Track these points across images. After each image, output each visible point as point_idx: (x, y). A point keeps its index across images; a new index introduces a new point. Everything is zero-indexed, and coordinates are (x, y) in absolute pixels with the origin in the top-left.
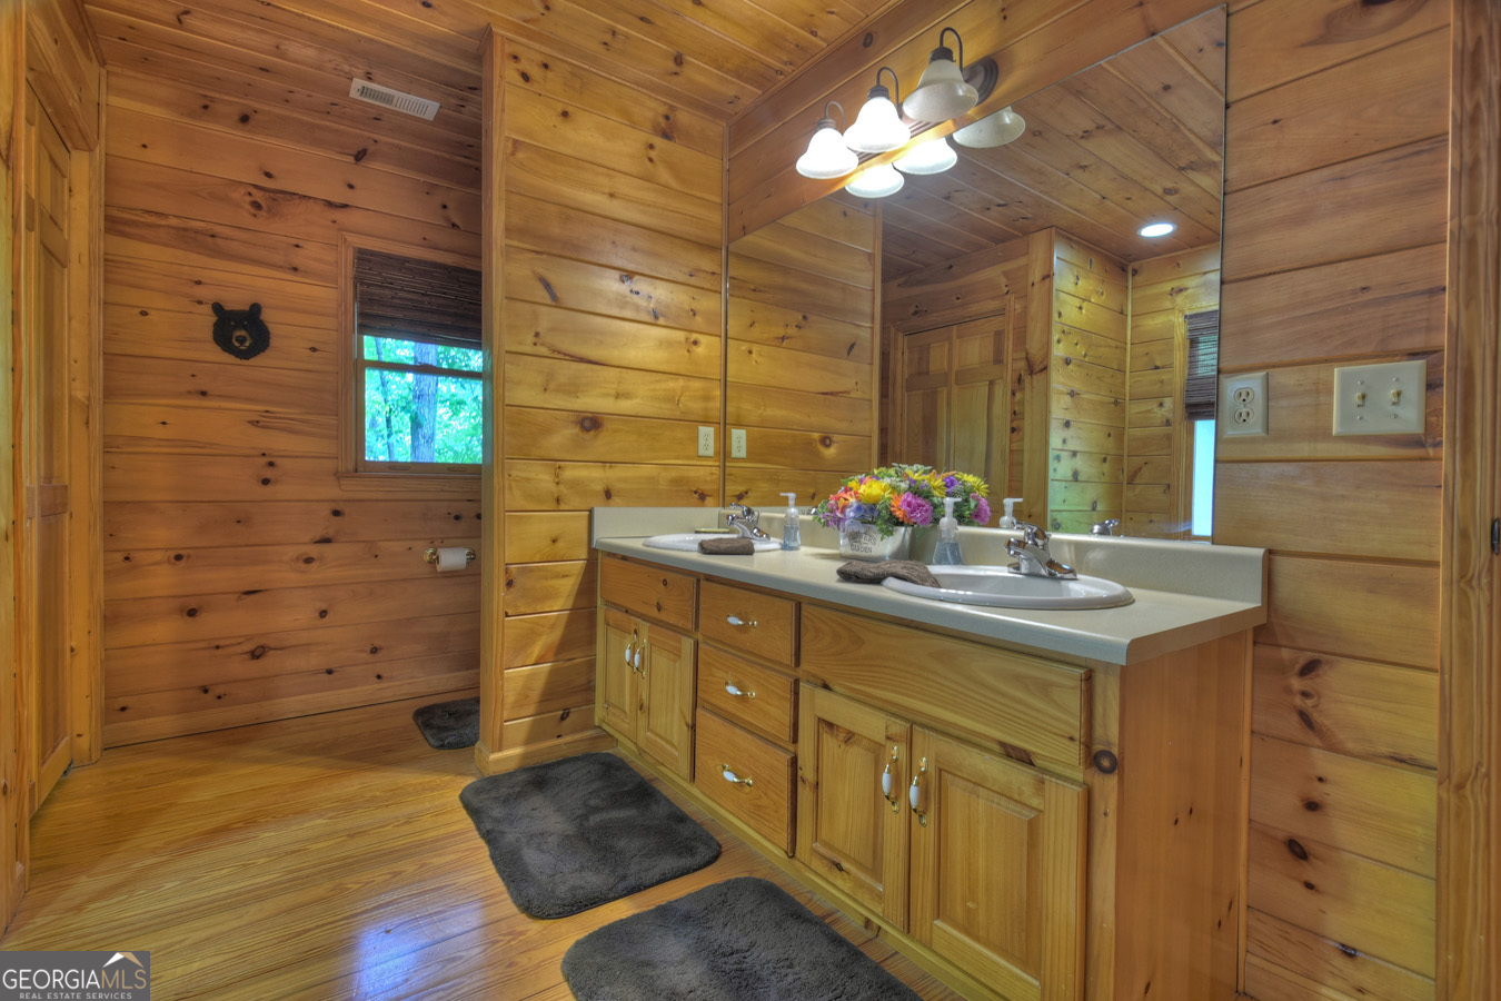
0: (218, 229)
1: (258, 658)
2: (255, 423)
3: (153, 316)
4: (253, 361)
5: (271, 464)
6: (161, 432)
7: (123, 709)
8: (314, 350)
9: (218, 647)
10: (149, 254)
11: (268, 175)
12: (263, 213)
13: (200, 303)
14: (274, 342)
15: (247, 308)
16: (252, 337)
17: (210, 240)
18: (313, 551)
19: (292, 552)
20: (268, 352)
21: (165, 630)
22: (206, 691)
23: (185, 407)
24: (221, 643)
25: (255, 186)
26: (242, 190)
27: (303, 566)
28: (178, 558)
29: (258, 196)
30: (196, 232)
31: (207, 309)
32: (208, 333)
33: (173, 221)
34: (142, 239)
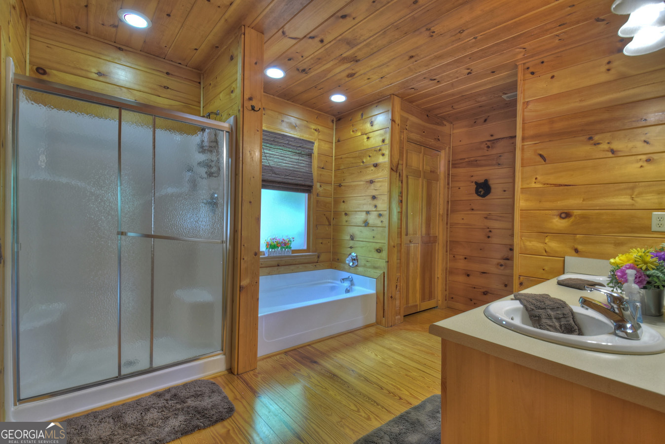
0: (477, 158)
1: (485, 295)
2: (486, 218)
3: (461, 188)
4: (486, 198)
5: (490, 231)
6: (462, 222)
7: (452, 298)
8: (505, 191)
9: (475, 288)
10: (461, 171)
11: (492, 136)
12: (490, 149)
13: (472, 182)
14: (493, 190)
15: (483, 181)
16: (484, 190)
17: (475, 162)
18: (502, 262)
19: (496, 261)
20: (490, 194)
21: (461, 279)
22: (471, 300)
23: (468, 214)
24: (475, 287)
25: (488, 141)
26: (484, 144)
27: (500, 267)
28: (465, 258)
29: (489, 144)
30: (472, 161)
31: (474, 184)
32: (474, 191)
33: (467, 160)
34: (459, 167)
